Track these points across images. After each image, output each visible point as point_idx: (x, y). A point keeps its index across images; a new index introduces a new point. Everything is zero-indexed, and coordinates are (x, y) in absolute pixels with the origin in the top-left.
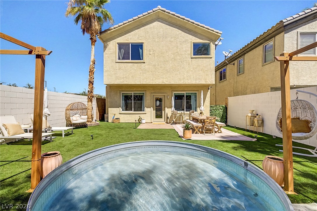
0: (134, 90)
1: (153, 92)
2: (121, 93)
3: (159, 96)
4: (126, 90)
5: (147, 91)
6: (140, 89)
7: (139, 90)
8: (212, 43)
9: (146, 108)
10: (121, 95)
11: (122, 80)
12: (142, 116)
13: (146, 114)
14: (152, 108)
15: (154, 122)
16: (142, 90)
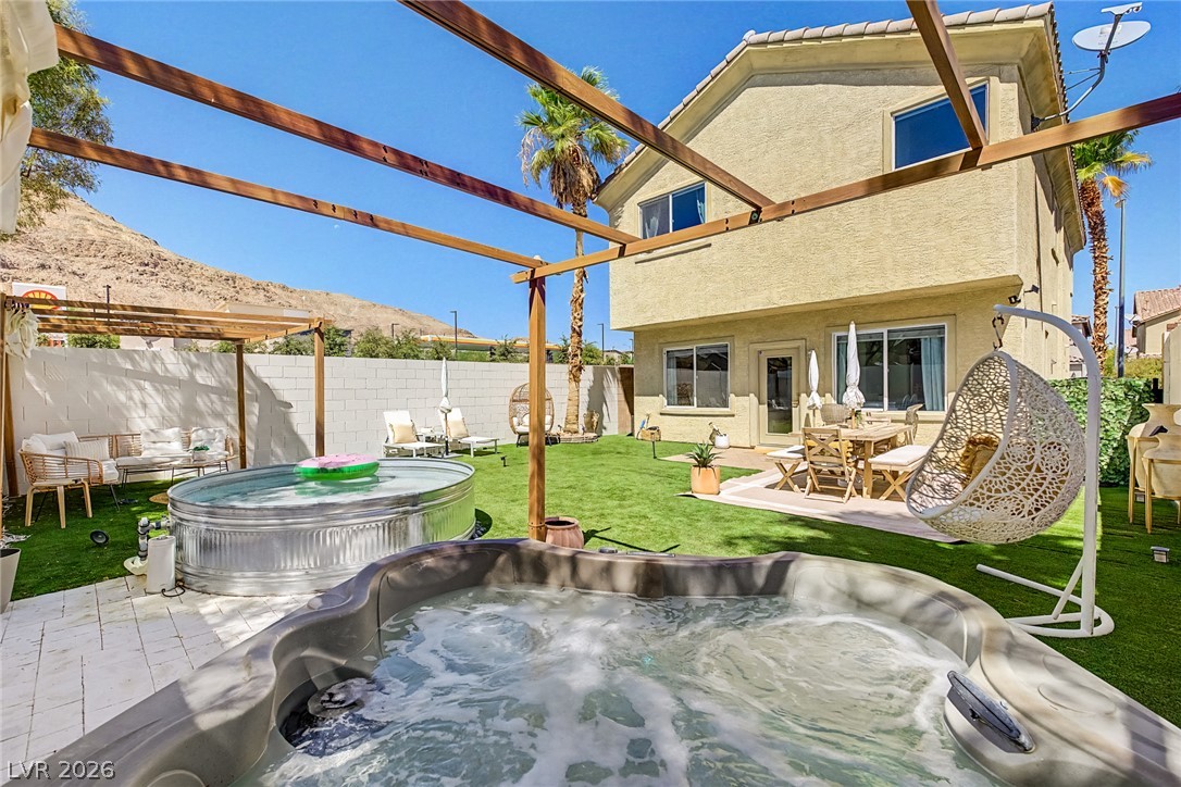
0: (699, 337)
1: (755, 338)
2: (665, 352)
3: (779, 350)
4: (677, 339)
5: (736, 339)
6: (715, 334)
7: (710, 336)
8: (994, 80)
9: (732, 396)
10: (665, 356)
11: (649, 314)
12: (718, 423)
13: (733, 416)
14: (752, 395)
15: (762, 445)
16: (722, 335)
